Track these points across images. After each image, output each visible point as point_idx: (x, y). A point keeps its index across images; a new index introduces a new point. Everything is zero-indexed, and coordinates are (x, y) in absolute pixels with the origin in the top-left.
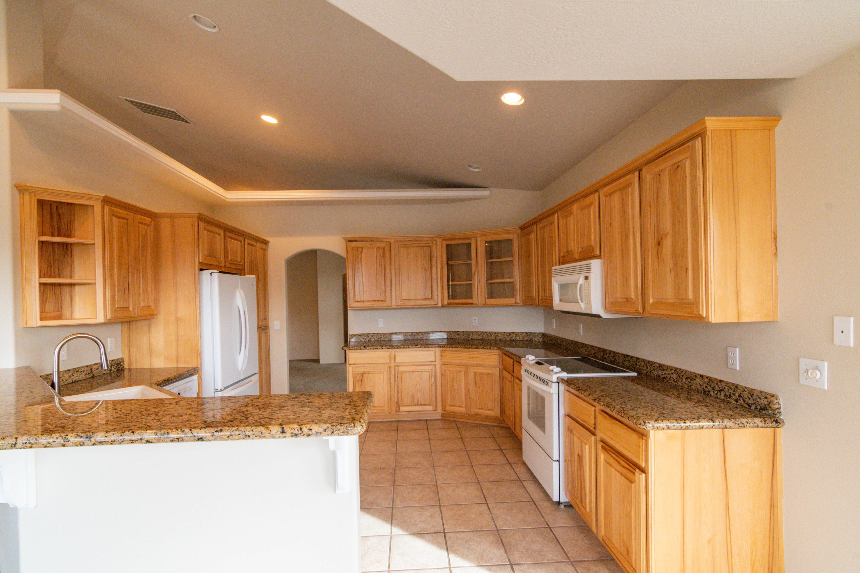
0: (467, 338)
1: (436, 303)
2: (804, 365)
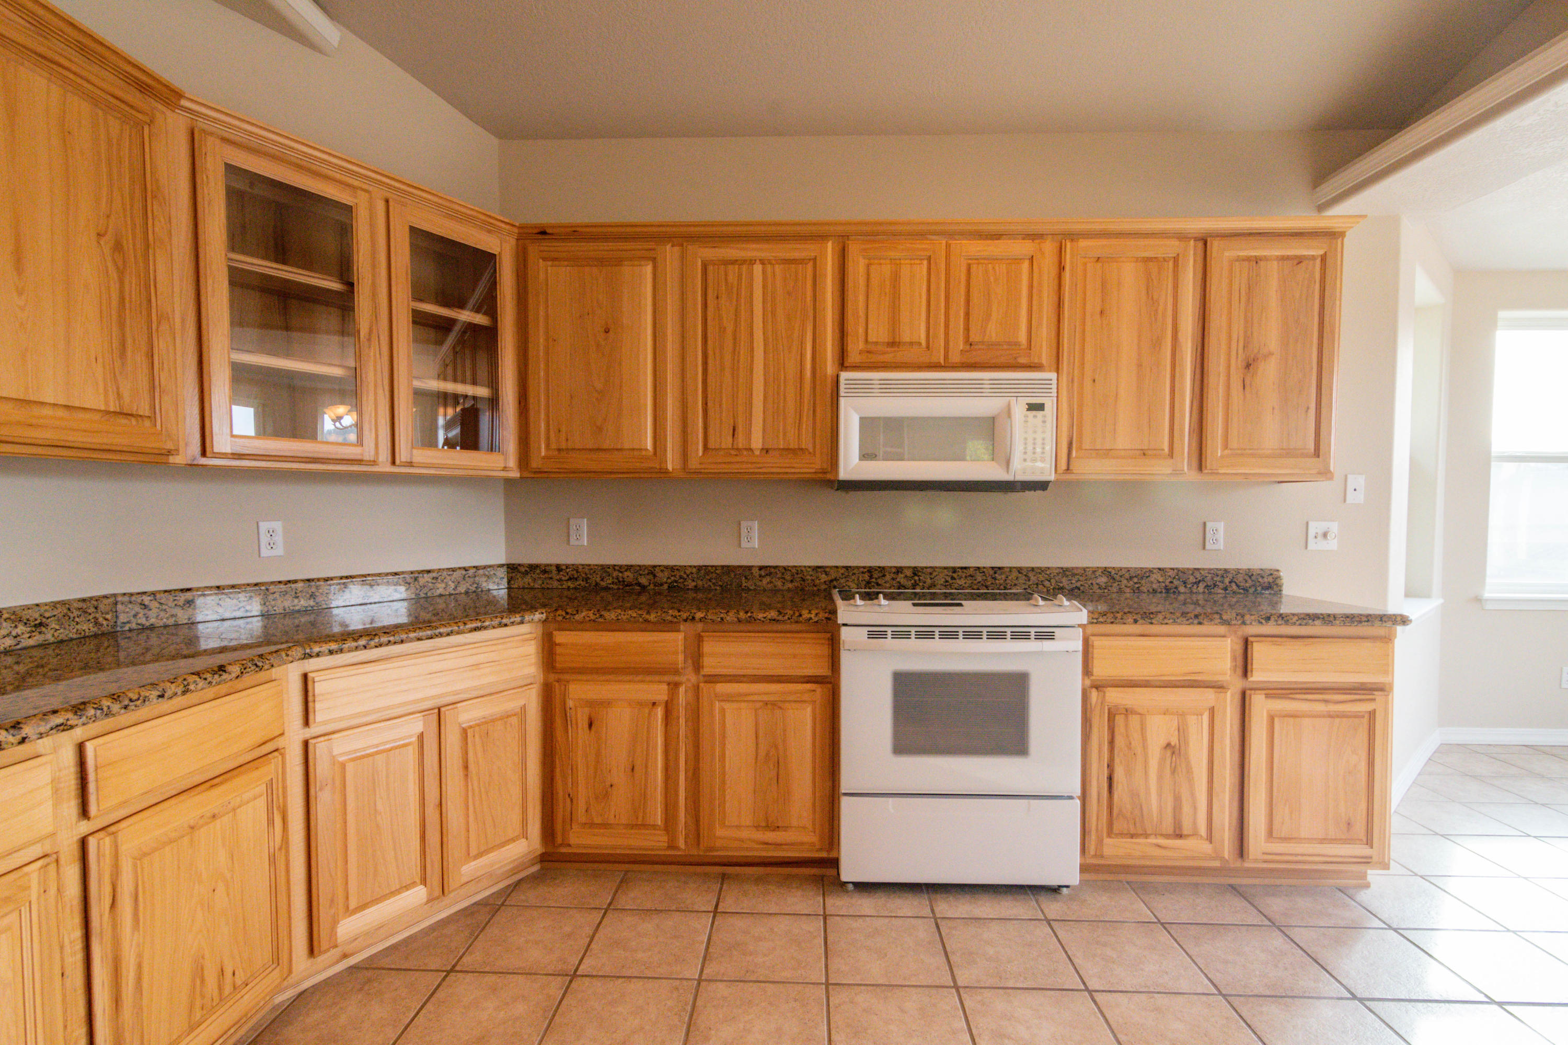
1: (170, 446)
2: (1315, 527)
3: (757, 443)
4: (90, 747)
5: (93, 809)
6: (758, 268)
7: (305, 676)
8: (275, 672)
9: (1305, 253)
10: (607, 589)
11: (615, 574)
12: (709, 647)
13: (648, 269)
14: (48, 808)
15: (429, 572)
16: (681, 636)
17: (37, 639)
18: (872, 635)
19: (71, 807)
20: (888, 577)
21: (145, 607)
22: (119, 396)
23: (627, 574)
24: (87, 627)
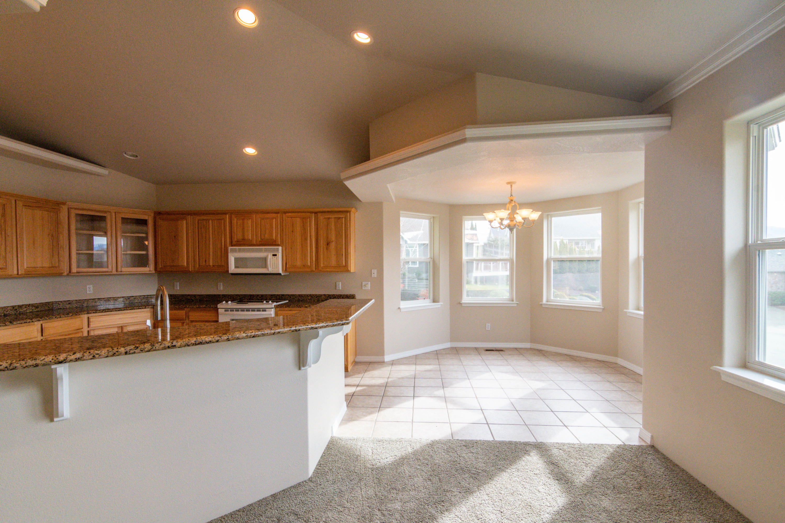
0: (81, 306)
1: (62, 272)
2: (364, 283)
3: (211, 264)
4: (43, 324)
5: (44, 335)
6: (211, 221)
7: (88, 317)
8: (81, 316)
9: (340, 216)
10: (183, 301)
11: (185, 297)
12: (191, 314)
13: (185, 222)
14: (36, 333)
15: (133, 296)
16: (184, 311)
17: (37, 310)
18: (225, 311)
19: (40, 334)
20: (255, 297)
21: (59, 304)
22: (52, 264)
23: (188, 297)
24: (47, 308)
